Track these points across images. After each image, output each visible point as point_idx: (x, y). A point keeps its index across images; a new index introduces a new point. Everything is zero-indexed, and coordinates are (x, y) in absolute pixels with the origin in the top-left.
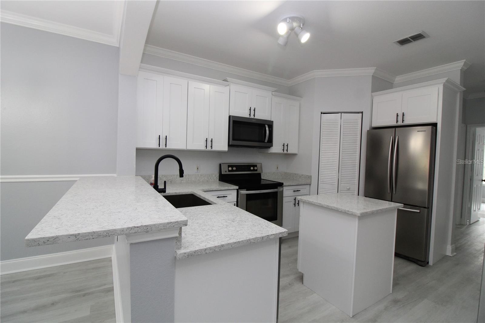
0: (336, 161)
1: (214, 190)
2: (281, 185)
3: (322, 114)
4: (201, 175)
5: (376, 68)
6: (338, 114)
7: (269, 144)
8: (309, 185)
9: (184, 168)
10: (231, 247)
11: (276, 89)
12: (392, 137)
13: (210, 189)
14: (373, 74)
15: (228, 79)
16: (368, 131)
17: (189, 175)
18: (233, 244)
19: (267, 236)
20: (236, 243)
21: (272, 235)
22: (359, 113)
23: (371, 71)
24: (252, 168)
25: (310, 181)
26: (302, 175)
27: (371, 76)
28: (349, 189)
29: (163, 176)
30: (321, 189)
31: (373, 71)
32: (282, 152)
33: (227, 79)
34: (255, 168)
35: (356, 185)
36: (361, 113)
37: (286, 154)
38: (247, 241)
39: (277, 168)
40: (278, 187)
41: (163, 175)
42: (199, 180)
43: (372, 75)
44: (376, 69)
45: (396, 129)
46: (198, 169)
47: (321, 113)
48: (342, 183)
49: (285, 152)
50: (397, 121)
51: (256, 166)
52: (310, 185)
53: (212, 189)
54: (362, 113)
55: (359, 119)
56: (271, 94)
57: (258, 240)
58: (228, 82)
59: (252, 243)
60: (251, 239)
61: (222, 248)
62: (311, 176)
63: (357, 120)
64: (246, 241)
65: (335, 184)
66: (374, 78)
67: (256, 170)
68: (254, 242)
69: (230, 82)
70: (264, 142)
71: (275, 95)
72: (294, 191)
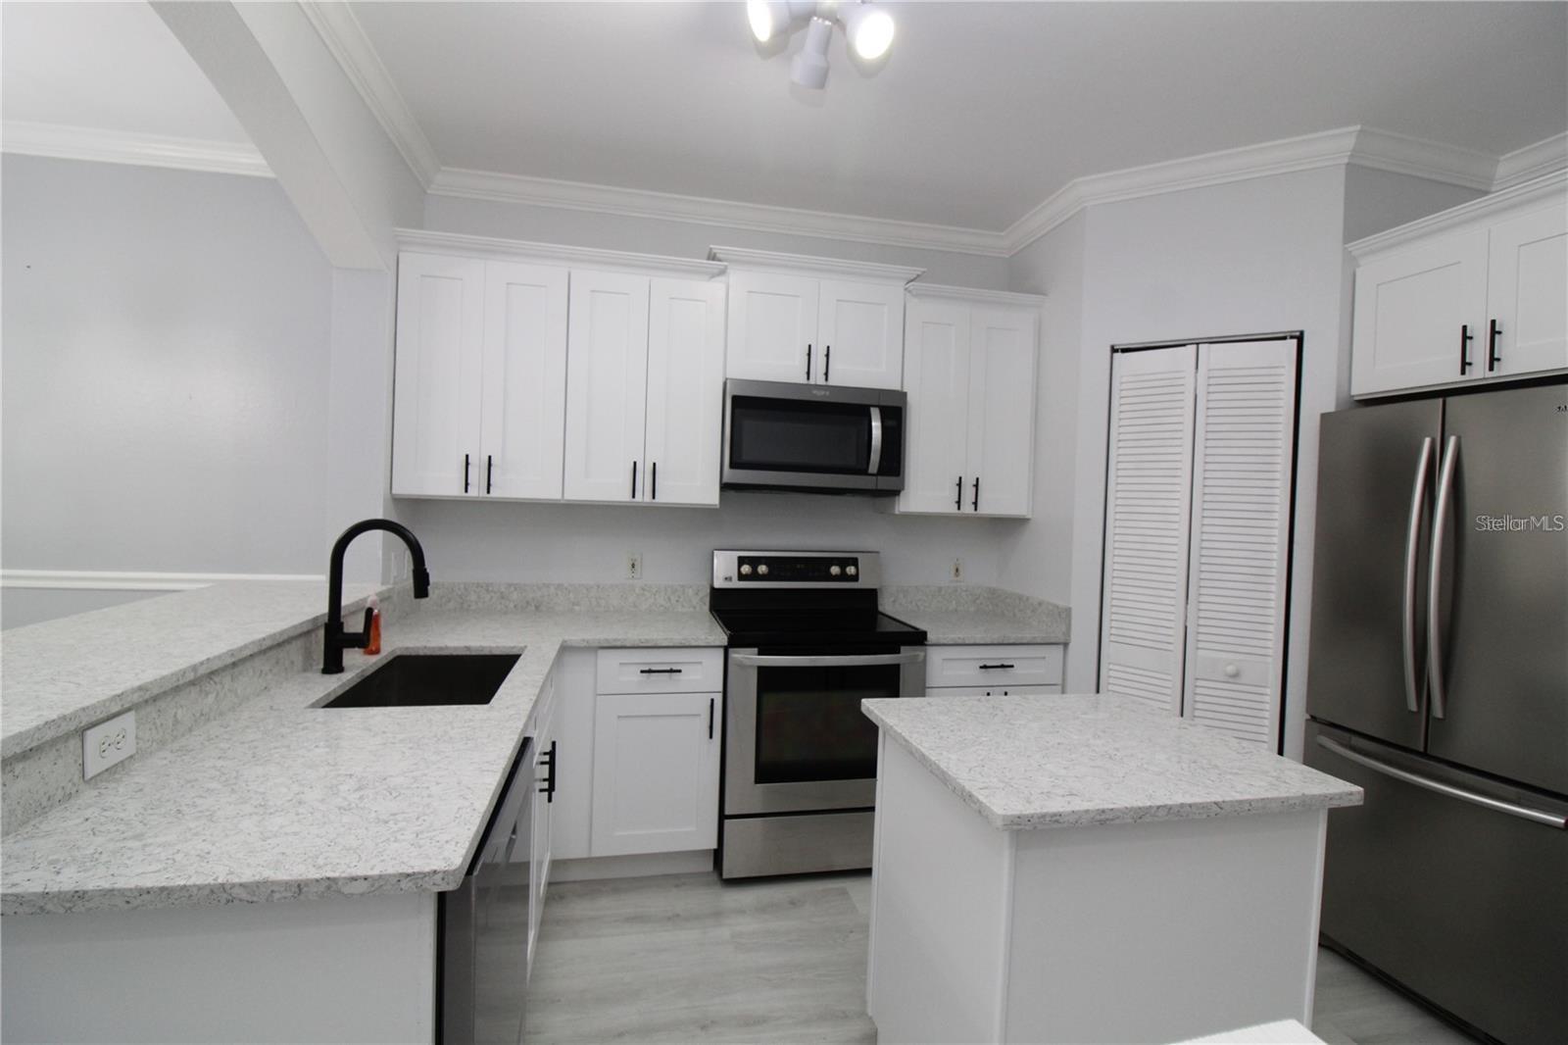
0: (1175, 548)
1: (628, 645)
2: (918, 638)
3: (1117, 356)
4: (643, 589)
5: (1359, 127)
6: (1183, 348)
7: (885, 482)
8: (1061, 647)
9: (429, 566)
10: (127, 906)
11: (919, 270)
12: (1427, 442)
13: (615, 640)
14: (1352, 156)
15: (716, 248)
16: (1324, 416)
17: (598, 587)
18: (137, 894)
19: (327, 883)
20: (149, 892)
21: (354, 879)
22: (1284, 338)
23: (1337, 145)
24: (835, 570)
25: (1064, 629)
26: (1040, 604)
27: (1344, 167)
28: (1236, 675)
29: (512, 589)
30: (1111, 666)
31: (1349, 143)
32: (952, 509)
33: (711, 249)
34: (848, 569)
35: (1270, 660)
36: (1292, 337)
37: (967, 518)
38: (212, 892)
39: (957, 570)
40: (902, 648)
41: (510, 585)
42: (635, 606)
43: (1346, 160)
44: (1360, 131)
45: (1450, 400)
46: (633, 566)
47: (1114, 350)
48: (1200, 645)
49: (967, 508)
50: (1465, 364)
51: (854, 562)
52: (1066, 645)
53: (619, 640)
54: (1300, 339)
55: (1283, 367)
56: (902, 290)
57: (272, 891)
58: (720, 260)
59: (236, 902)
60: (233, 886)
61: (80, 902)
62: (1068, 611)
63: (1273, 371)
64: (207, 892)
65: (1171, 647)
66: (1358, 175)
67: (855, 578)
68: (250, 899)
69: (726, 260)
70: (864, 472)
71: (916, 296)
72: (984, 667)
